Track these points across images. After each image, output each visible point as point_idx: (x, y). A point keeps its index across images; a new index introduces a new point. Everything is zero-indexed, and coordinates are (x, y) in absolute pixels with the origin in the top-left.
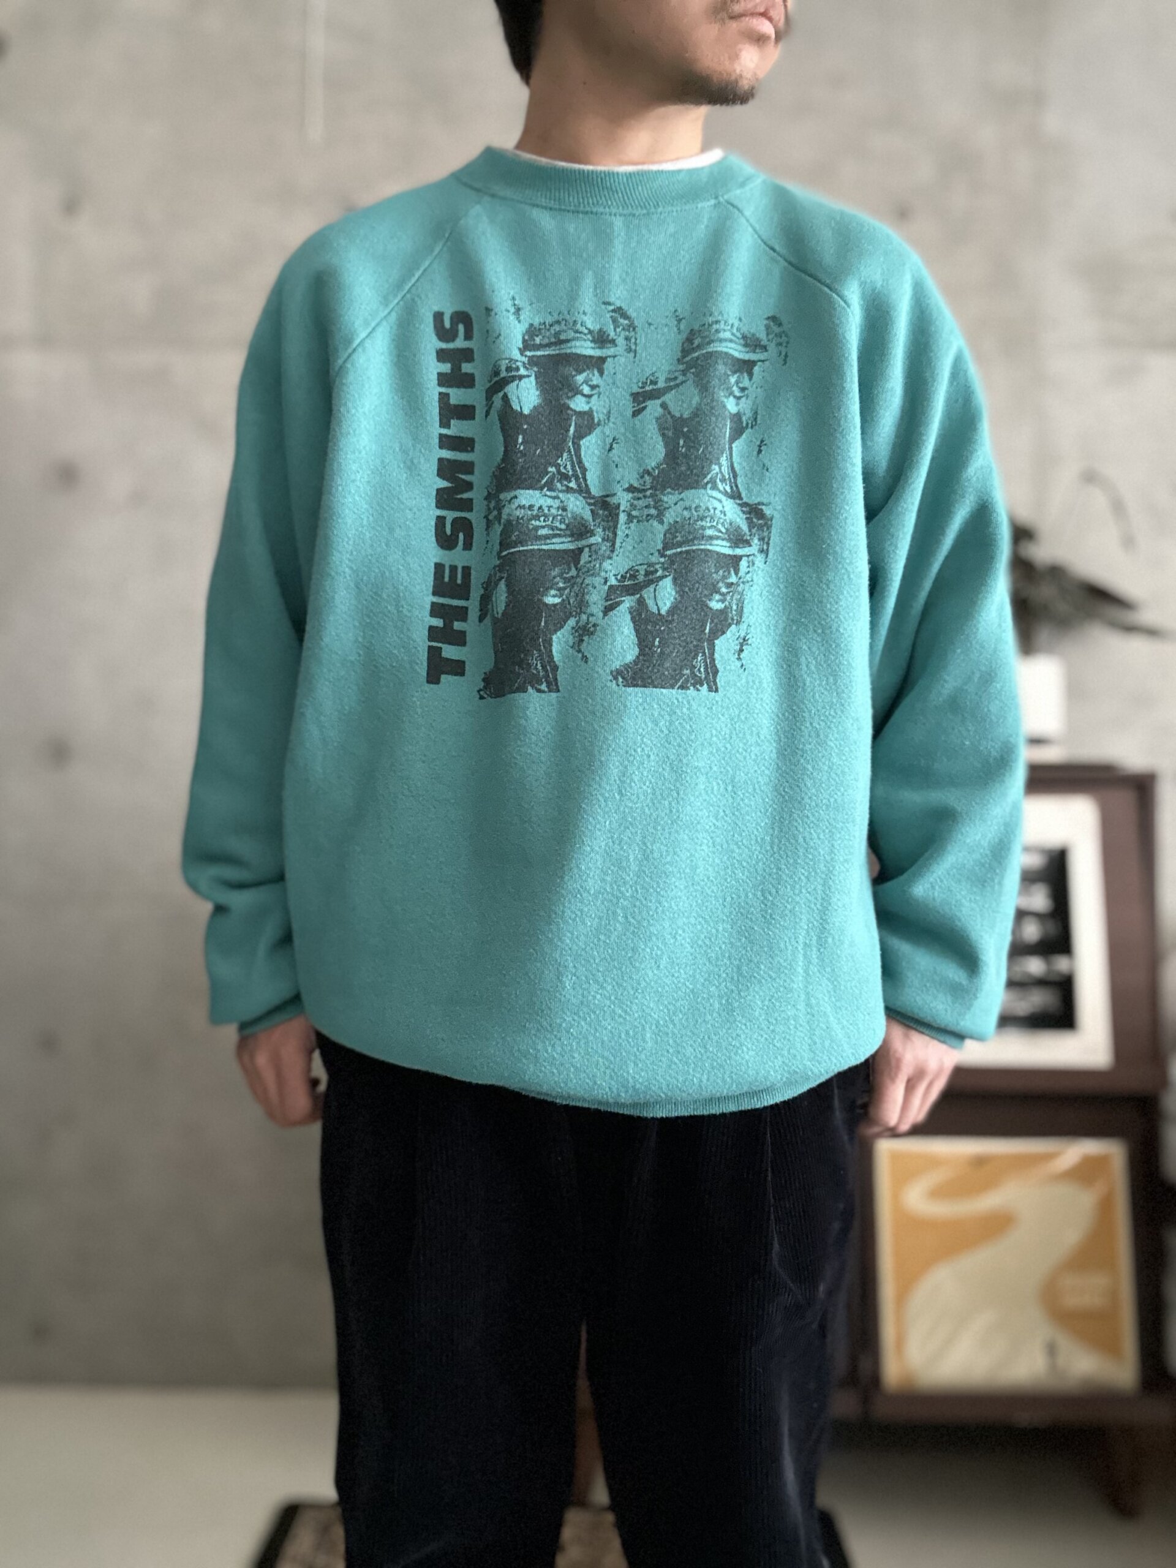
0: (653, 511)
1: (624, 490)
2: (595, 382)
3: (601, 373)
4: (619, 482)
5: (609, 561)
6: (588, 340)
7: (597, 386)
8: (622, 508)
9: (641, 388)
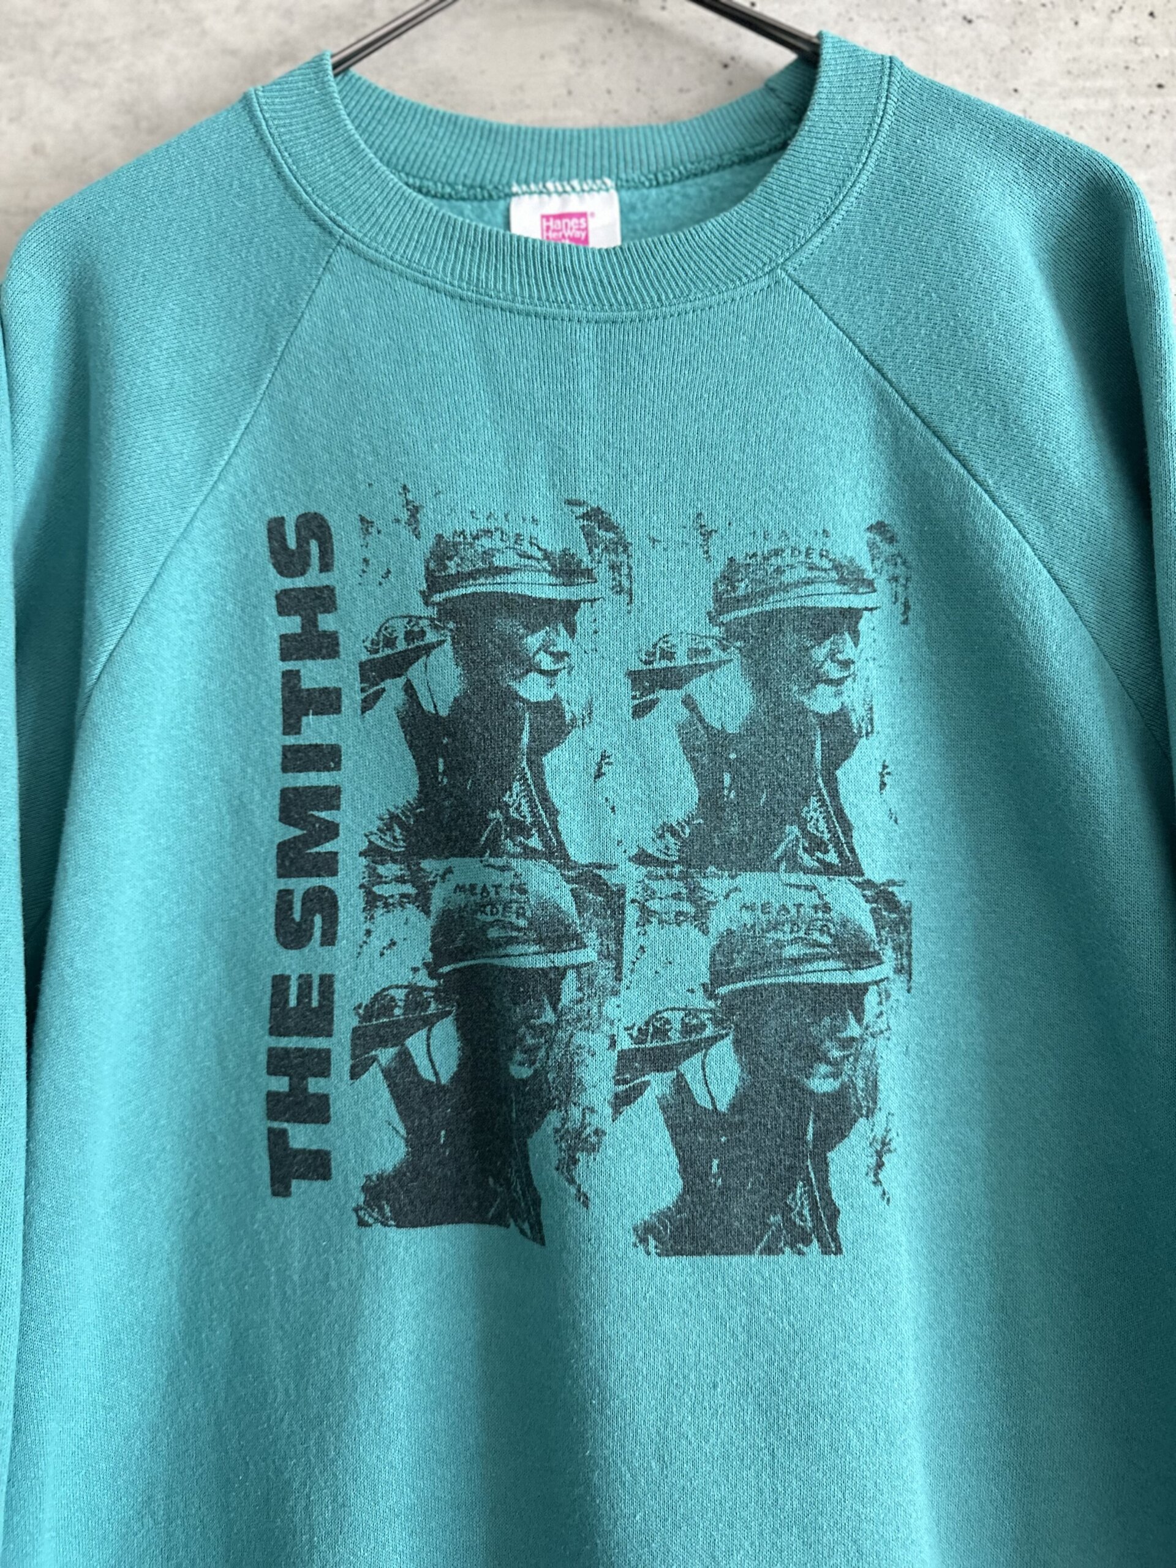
0: (687, 907)
1: (630, 859)
2: (560, 648)
3: (572, 630)
4: (619, 842)
5: (614, 1000)
6: (545, 570)
7: (566, 654)
8: (629, 896)
9: (646, 663)
